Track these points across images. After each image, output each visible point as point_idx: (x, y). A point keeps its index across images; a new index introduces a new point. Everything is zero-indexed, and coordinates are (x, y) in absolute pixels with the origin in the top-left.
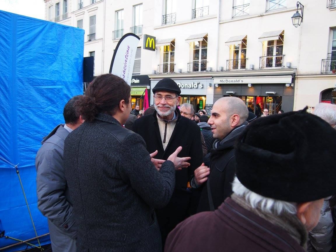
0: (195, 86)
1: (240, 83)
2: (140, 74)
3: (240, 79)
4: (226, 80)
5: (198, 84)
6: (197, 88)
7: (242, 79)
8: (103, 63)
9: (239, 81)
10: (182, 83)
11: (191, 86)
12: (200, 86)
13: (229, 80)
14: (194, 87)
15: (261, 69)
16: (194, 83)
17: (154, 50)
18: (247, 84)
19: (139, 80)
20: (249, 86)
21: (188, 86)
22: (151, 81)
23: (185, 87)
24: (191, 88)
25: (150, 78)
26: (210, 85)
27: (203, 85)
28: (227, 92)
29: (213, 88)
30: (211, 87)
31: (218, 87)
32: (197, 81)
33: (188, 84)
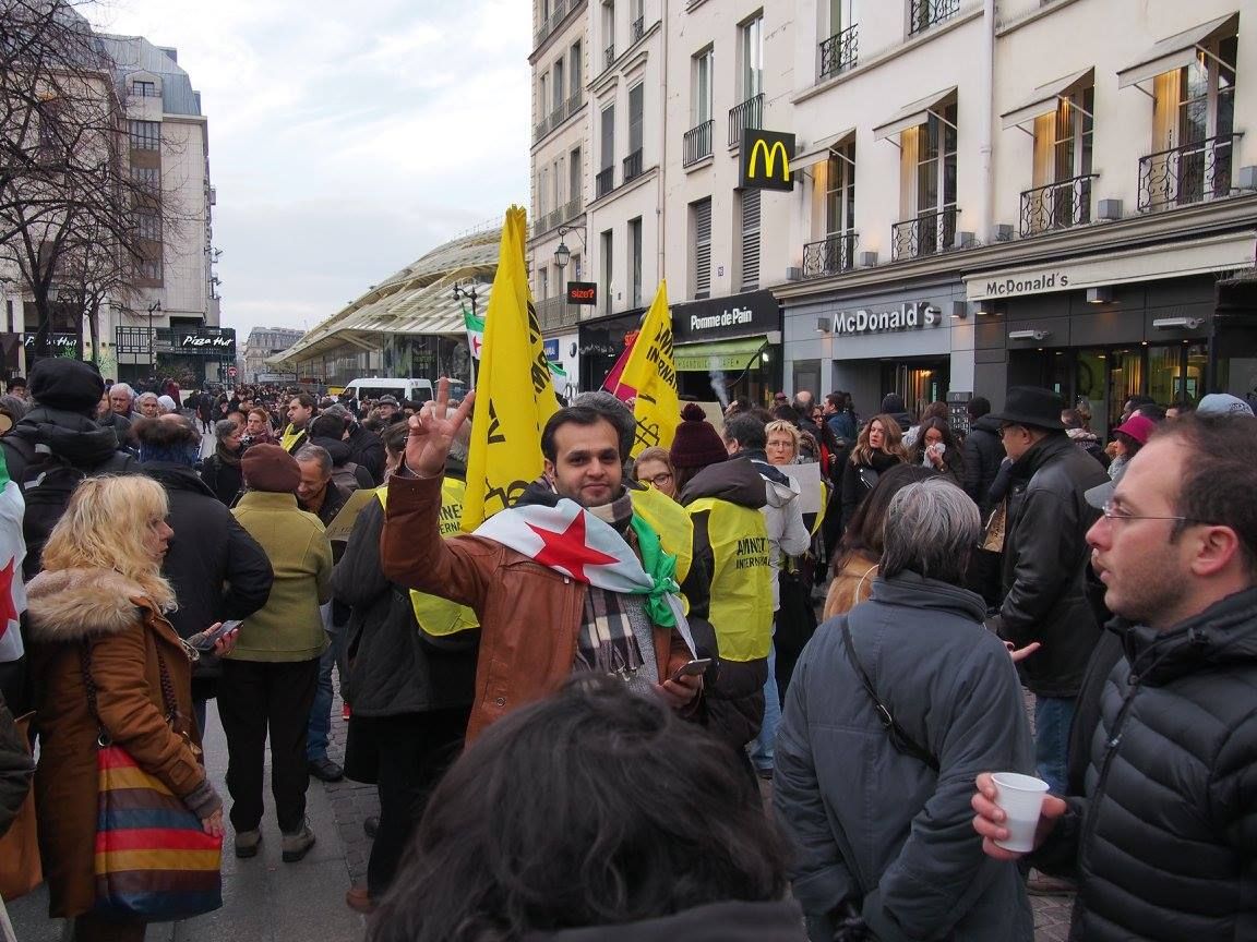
0: (912, 316)
1: (1058, 287)
2: (757, 286)
3: (1055, 272)
4: (1008, 282)
5: (921, 309)
6: (920, 326)
7: (1062, 273)
8: (661, 256)
9: (1053, 279)
10: (874, 309)
11: (897, 318)
12: (929, 316)
13: (1016, 280)
14: (910, 323)
15: (1149, 213)
16: (908, 307)
17: (788, 187)
18: (1083, 292)
19: (750, 312)
20: (1092, 297)
21: (890, 319)
22: (786, 313)
23: (881, 327)
24: (902, 329)
25: (781, 301)
26: (961, 309)
27: (937, 313)
28: (1013, 335)
29: (971, 319)
30: (963, 317)
31: (989, 315)
32: (916, 298)
33: (889, 314)
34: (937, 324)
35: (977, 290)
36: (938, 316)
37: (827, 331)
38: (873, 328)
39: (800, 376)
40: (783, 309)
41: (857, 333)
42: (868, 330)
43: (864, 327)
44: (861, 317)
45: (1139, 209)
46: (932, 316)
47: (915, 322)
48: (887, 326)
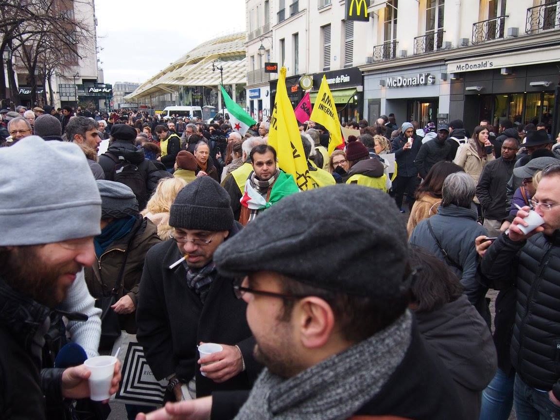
0: (422, 80)
1: (488, 67)
2: (352, 65)
3: (487, 60)
4: (466, 65)
5: (427, 76)
6: (426, 84)
7: (490, 61)
8: (308, 51)
9: (486, 64)
10: (405, 76)
11: (416, 81)
12: (430, 80)
13: (470, 64)
14: (421, 83)
15: (531, 34)
16: (421, 75)
17: (367, 20)
18: (499, 69)
19: (349, 77)
20: (503, 72)
21: (412, 81)
22: (365, 78)
23: (408, 84)
24: (418, 85)
25: (363, 72)
26: (445, 77)
27: (434, 78)
28: (467, 89)
29: (449, 81)
30: (445, 80)
31: (457, 79)
32: (424, 72)
33: (412, 79)
34: (433, 83)
35: (452, 68)
36: (434, 80)
37: (384, 86)
38: (404, 85)
39: (371, 106)
40: (364, 76)
41: (397, 87)
42: (402, 86)
43: (400, 84)
44: (399, 80)
45: (526, 32)
46: (431, 80)
47: (424, 82)
48: (411, 84)
